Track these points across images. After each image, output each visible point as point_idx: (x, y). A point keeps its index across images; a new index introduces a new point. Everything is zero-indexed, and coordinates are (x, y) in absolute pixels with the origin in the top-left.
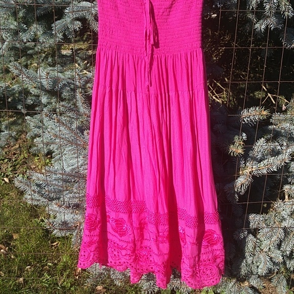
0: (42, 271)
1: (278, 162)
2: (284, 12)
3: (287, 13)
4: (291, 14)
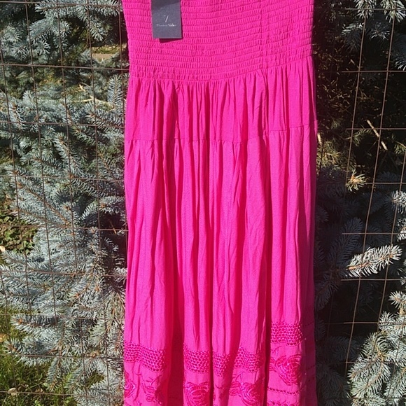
0: (32, 396)
1: (380, 259)
2: (388, 11)
3: (393, 13)
4: (400, 15)
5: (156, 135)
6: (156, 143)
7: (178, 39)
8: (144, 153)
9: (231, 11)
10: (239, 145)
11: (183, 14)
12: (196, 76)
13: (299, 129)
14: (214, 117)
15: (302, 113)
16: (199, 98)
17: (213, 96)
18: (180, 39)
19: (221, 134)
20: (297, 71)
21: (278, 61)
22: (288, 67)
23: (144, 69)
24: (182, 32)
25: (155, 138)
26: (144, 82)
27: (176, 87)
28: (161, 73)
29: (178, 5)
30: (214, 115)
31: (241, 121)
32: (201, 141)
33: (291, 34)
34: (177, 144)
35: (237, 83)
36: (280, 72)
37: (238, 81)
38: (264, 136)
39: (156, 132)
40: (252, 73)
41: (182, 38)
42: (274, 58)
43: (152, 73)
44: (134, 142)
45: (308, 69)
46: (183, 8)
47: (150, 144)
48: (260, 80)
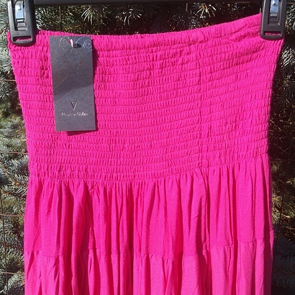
5: (61, 249)
6: (61, 259)
7: (91, 131)
8: (46, 271)
9: (161, 97)
10: (170, 262)
11: (97, 100)
12: (115, 175)
13: (251, 245)
14: (139, 225)
15: (254, 224)
16: (119, 201)
17: (137, 199)
18: (94, 131)
19: (147, 247)
20: (248, 173)
21: (223, 158)
22: (236, 167)
23: (46, 168)
24: (97, 121)
25: (60, 254)
26: (46, 184)
27: (90, 188)
28: (68, 172)
29: (90, 88)
30: (139, 222)
31: (174, 233)
32: (122, 255)
33: (240, 126)
34: (91, 255)
35: (169, 185)
36: (225, 172)
37: (170, 183)
38: (204, 252)
39: (61, 245)
40: (188, 173)
41: (97, 129)
42: (218, 155)
43: (57, 173)
44: (35, 253)
45: (263, 170)
46: (97, 91)
47: (52, 262)
48: (199, 182)
